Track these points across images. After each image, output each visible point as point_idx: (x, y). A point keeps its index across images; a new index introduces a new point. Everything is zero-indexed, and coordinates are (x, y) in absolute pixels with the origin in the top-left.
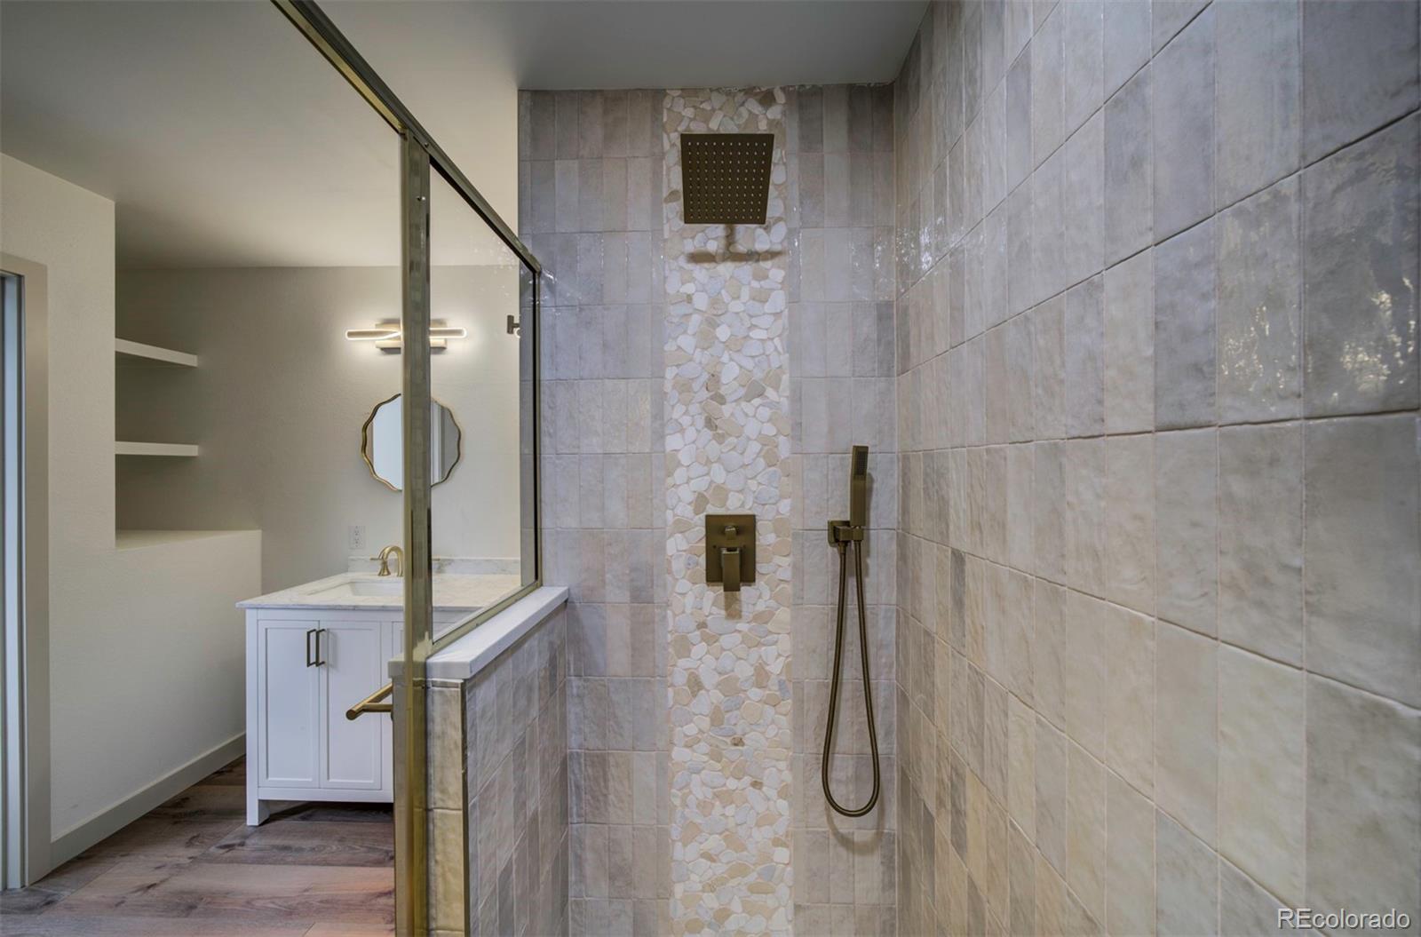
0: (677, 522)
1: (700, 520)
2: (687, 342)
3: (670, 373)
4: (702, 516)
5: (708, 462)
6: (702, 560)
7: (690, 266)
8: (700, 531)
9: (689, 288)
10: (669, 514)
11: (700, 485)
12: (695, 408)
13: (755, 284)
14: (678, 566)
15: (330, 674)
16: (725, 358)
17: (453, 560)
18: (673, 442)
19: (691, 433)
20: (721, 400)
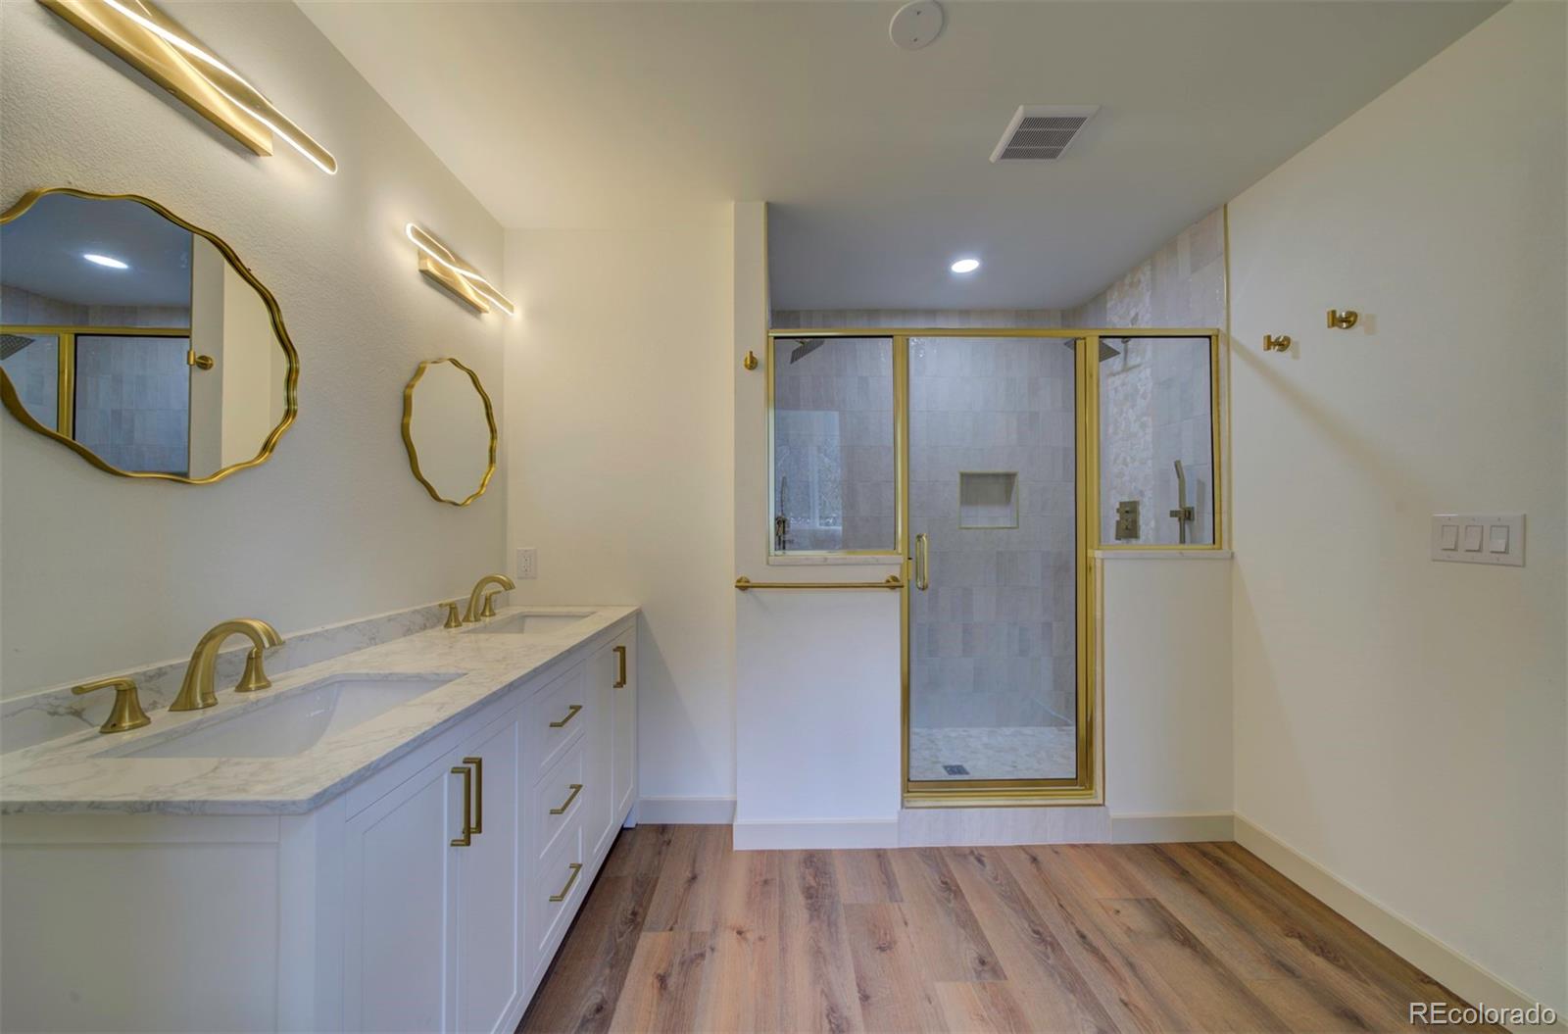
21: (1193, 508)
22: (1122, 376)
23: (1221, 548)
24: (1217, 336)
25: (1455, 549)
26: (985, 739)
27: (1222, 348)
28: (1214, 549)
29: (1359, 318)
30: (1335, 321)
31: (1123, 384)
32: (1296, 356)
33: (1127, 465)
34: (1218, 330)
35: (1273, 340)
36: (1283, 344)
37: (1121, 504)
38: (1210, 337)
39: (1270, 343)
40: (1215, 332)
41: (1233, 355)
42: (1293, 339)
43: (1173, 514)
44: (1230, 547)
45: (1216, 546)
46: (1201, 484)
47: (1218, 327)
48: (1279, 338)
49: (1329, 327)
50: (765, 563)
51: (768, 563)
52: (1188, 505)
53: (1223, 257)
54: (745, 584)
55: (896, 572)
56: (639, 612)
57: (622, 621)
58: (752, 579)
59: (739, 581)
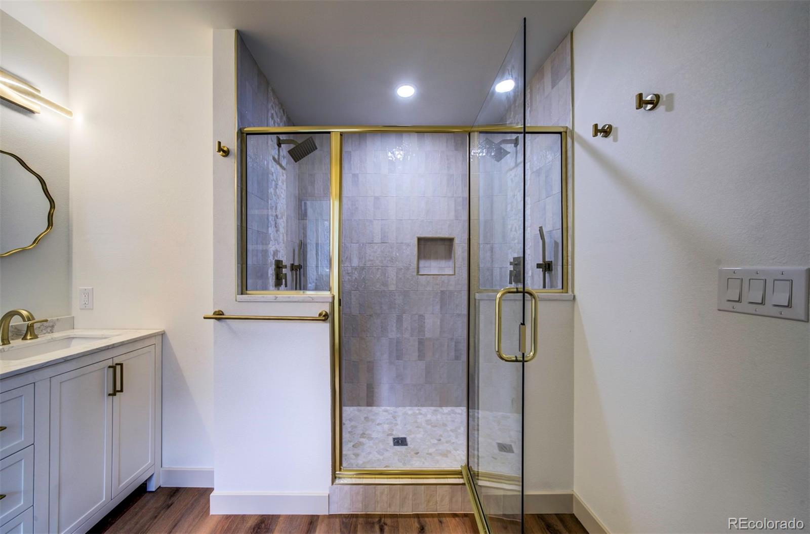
0: (271, 263)
1: (274, 261)
2: (272, 191)
5: (275, 240)
6: (274, 278)
7: (272, 160)
8: (274, 267)
10: (269, 260)
11: (274, 248)
12: (274, 219)
14: (270, 280)
16: (278, 202)
18: (270, 230)
19: (273, 228)
21: (552, 261)
22: (515, 170)
23: (567, 293)
24: (566, 132)
25: (739, 301)
26: (429, 417)
27: (569, 140)
28: (562, 293)
29: (661, 99)
30: (641, 102)
31: (515, 176)
32: (615, 140)
33: (517, 232)
34: (567, 127)
35: (600, 128)
36: (606, 132)
37: (514, 258)
38: (560, 133)
39: (596, 131)
40: (565, 130)
41: (576, 145)
42: (614, 126)
43: (539, 266)
44: (573, 291)
45: (564, 290)
46: (556, 243)
47: (567, 125)
48: (605, 126)
49: (637, 109)
50: (234, 299)
51: (236, 301)
52: (547, 259)
53: (570, 71)
54: (219, 316)
55: (326, 308)
56: (163, 334)
57: (122, 344)
58: (225, 313)
59: (215, 313)
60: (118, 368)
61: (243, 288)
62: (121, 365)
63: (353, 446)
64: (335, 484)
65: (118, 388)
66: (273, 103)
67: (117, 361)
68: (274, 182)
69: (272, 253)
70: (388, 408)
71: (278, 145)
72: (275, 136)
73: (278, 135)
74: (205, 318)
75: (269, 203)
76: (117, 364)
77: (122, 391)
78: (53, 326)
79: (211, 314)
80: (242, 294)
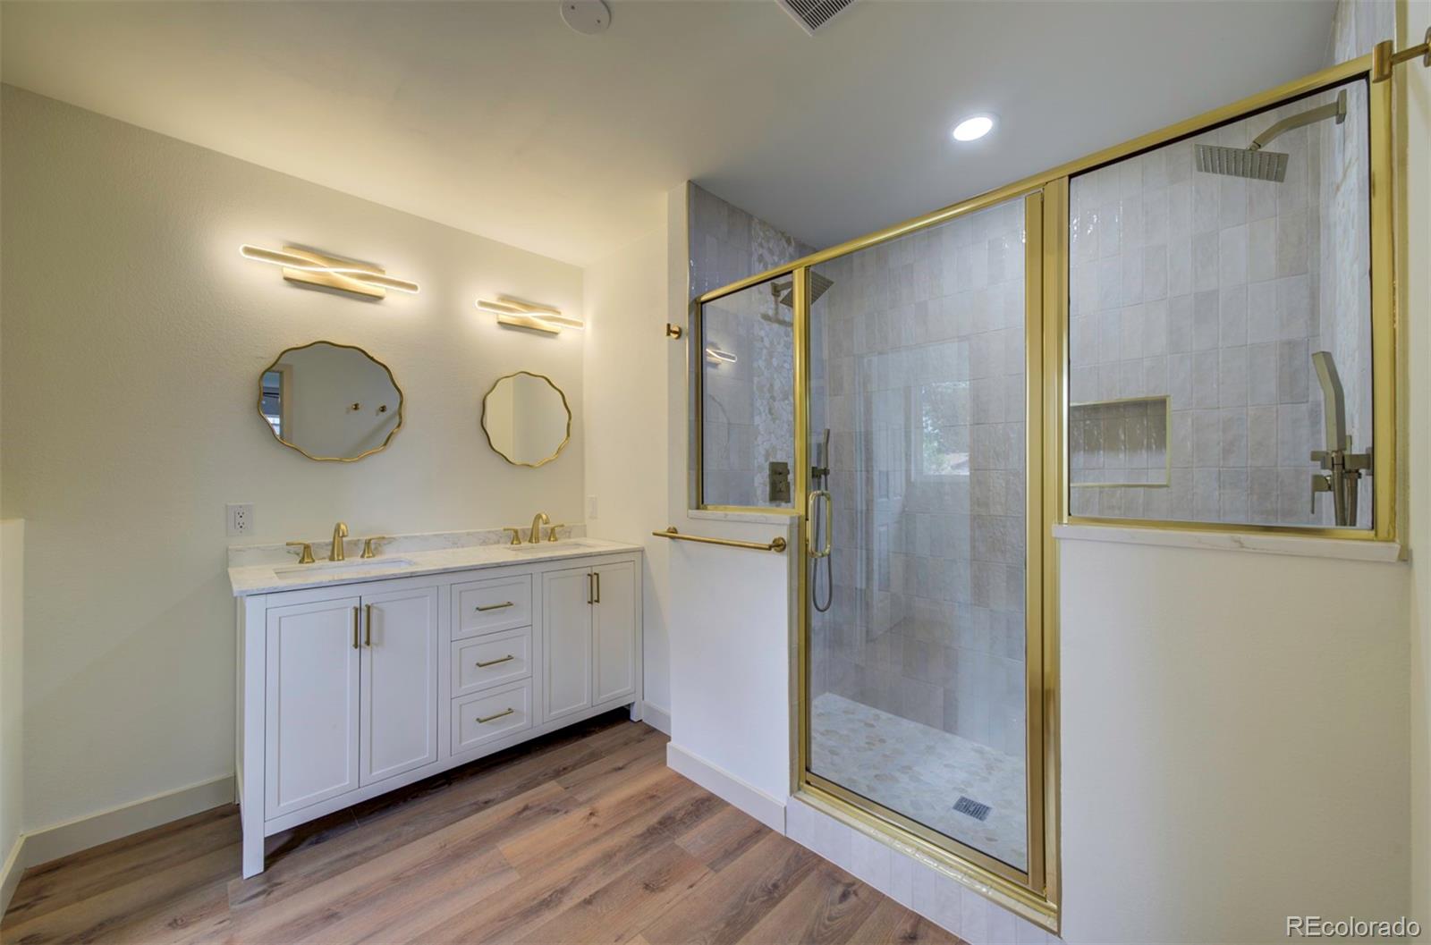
0: (759, 467)
1: (767, 466)
2: (761, 363)
3: (756, 380)
4: (768, 463)
5: (770, 433)
6: (768, 489)
7: (762, 321)
8: (767, 472)
9: (762, 333)
10: (756, 461)
11: (766, 445)
12: (765, 403)
13: (786, 339)
14: (759, 492)
15: (374, 655)
16: (775, 376)
17: (394, 538)
18: (757, 420)
19: (764, 417)
20: (773, 398)
50: (686, 515)
51: (688, 517)
54: (672, 534)
55: (783, 533)
56: (642, 551)
57: (600, 554)
58: (678, 531)
59: (669, 531)
60: (595, 577)
61: (700, 502)
62: (597, 574)
63: (876, 776)
64: (795, 797)
65: (595, 598)
66: (763, 239)
67: (595, 570)
68: (765, 351)
69: (763, 452)
70: (987, 749)
71: (773, 295)
72: (769, 282)
73: (773, 281)
74: (655, 534)
75: (755, 382)
76: (595, 574)
77: (598, 601)
78: (570, 532)
79: (663, 530)
80: (698, 508)
